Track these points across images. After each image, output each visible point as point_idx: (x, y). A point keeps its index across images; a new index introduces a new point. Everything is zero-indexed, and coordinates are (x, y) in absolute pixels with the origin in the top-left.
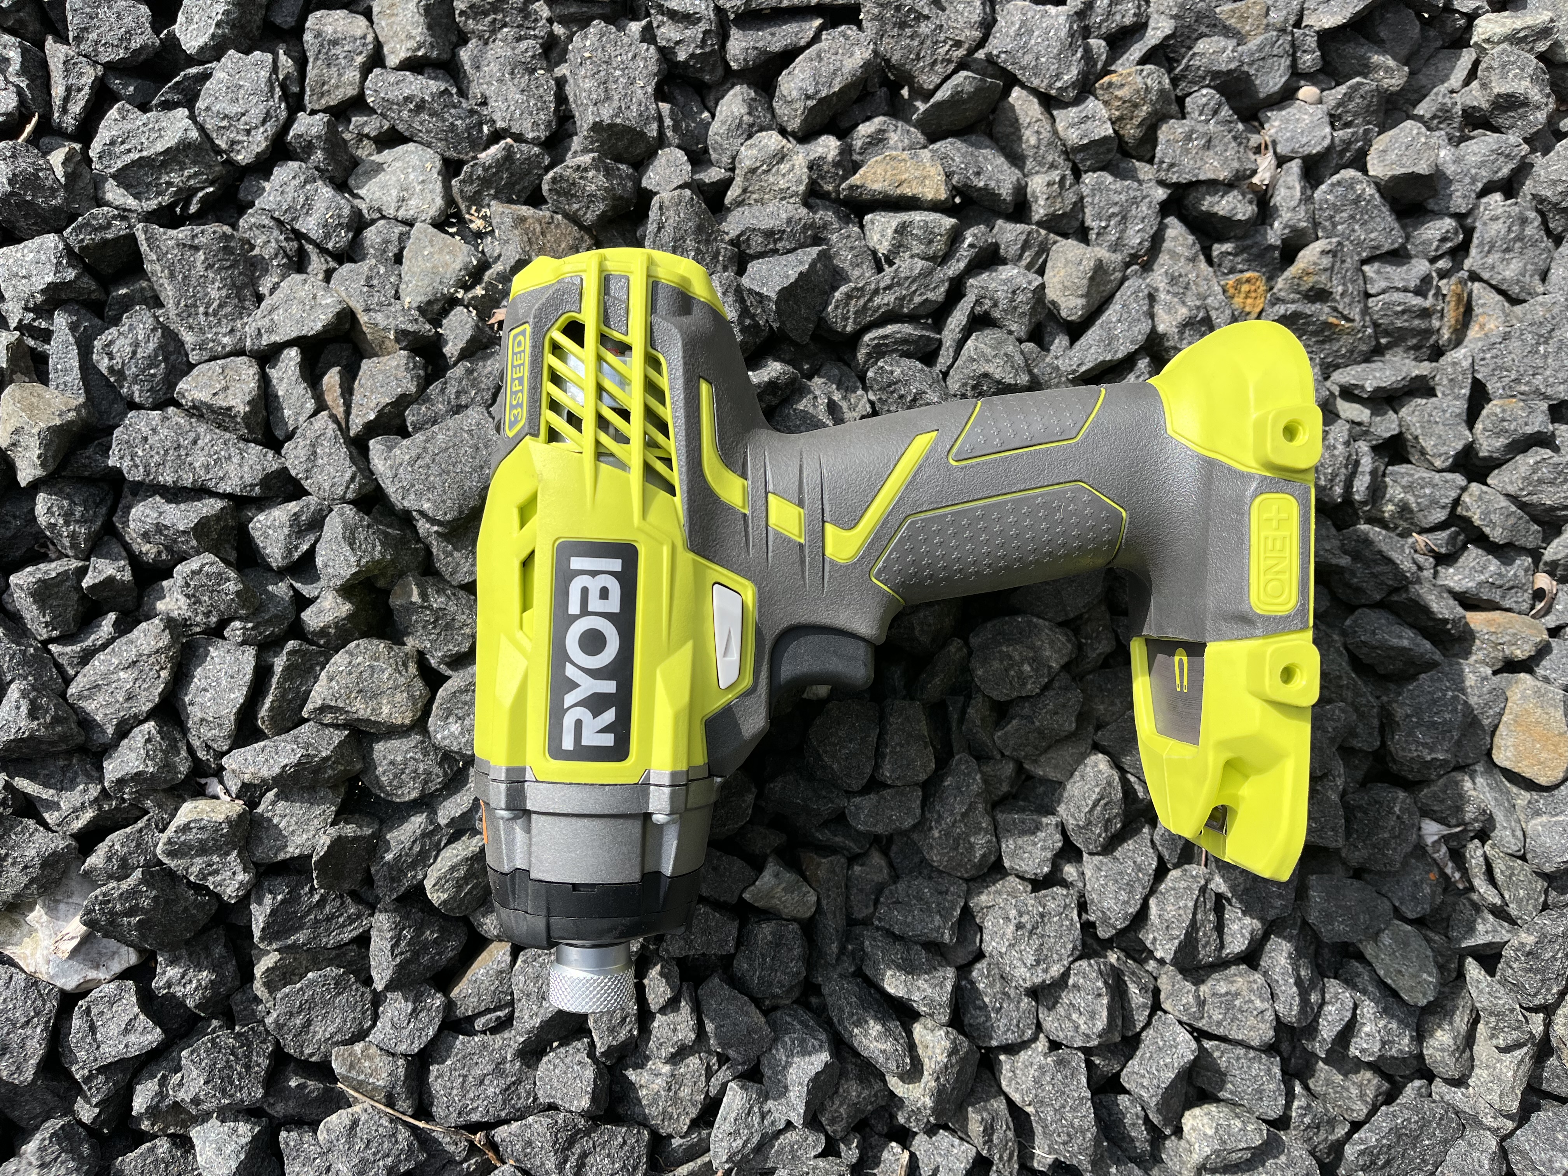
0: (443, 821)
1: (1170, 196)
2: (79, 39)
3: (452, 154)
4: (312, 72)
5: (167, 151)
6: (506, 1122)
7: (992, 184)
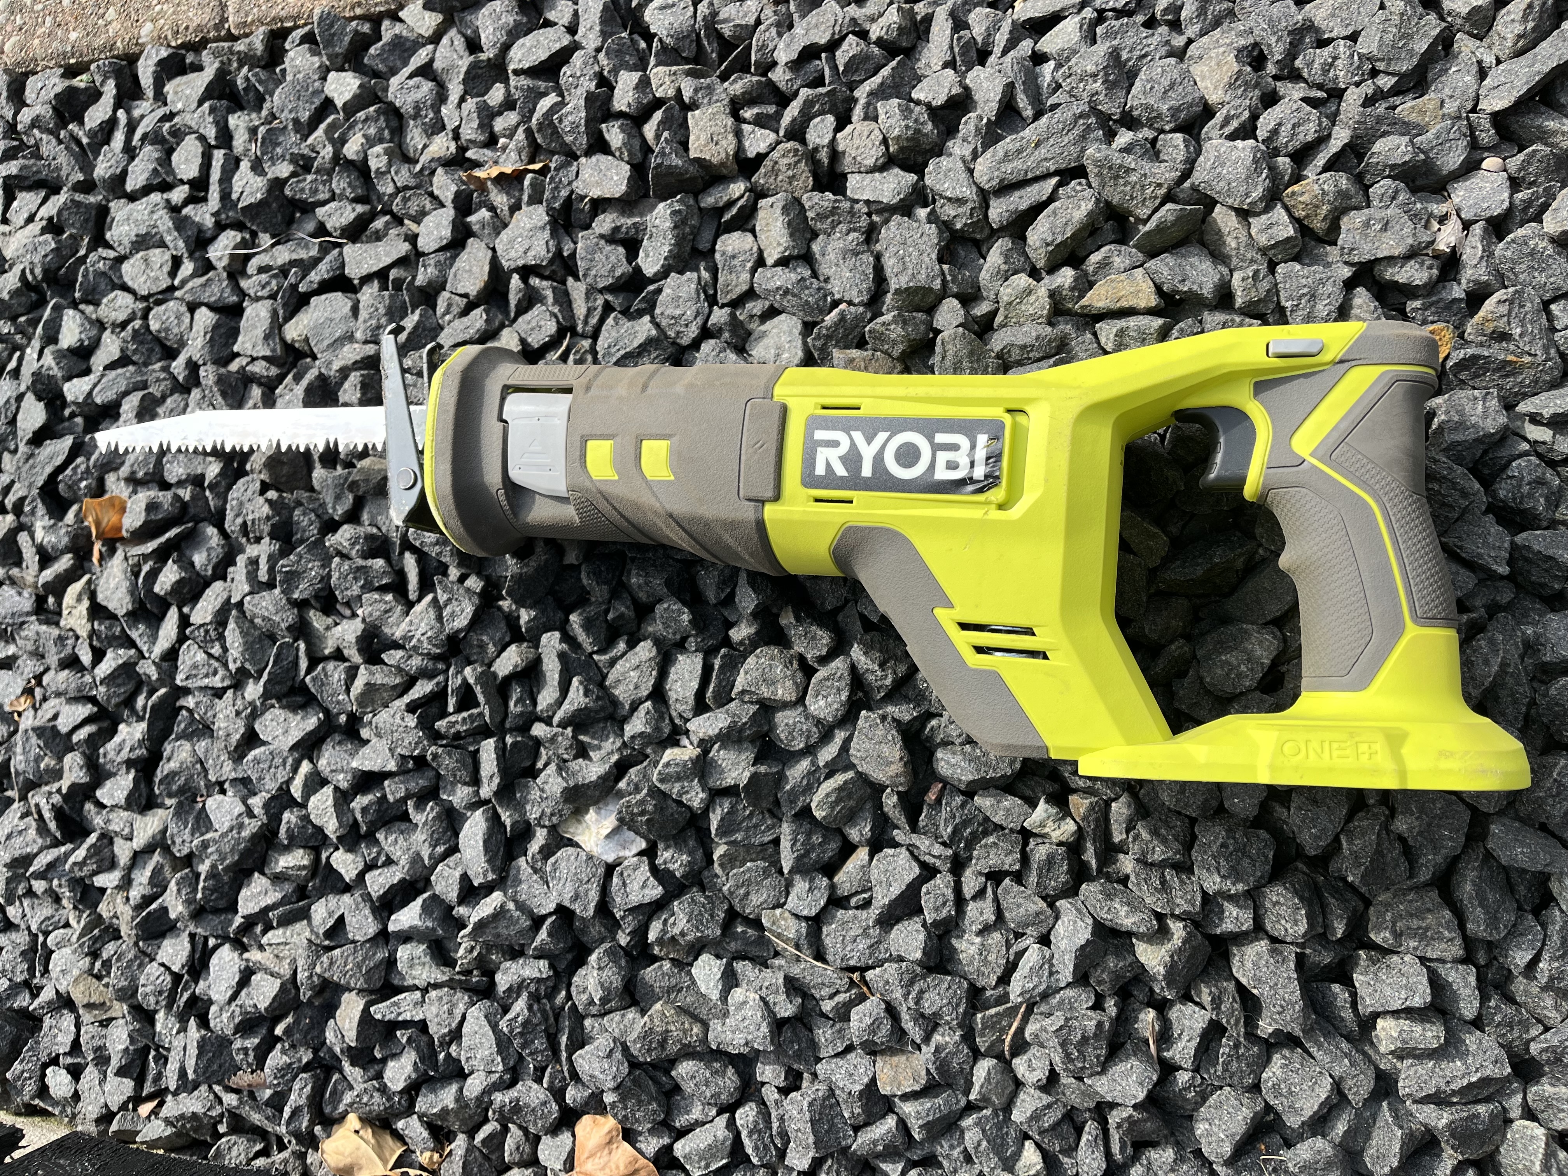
0: (821, 764)
1: (1355, 273)
2: (585, 275)
3: (809, 319)
4: (721, 279)
5: (640, 346)
6: (873, 967)
7: (1195, 288)
